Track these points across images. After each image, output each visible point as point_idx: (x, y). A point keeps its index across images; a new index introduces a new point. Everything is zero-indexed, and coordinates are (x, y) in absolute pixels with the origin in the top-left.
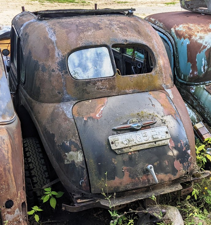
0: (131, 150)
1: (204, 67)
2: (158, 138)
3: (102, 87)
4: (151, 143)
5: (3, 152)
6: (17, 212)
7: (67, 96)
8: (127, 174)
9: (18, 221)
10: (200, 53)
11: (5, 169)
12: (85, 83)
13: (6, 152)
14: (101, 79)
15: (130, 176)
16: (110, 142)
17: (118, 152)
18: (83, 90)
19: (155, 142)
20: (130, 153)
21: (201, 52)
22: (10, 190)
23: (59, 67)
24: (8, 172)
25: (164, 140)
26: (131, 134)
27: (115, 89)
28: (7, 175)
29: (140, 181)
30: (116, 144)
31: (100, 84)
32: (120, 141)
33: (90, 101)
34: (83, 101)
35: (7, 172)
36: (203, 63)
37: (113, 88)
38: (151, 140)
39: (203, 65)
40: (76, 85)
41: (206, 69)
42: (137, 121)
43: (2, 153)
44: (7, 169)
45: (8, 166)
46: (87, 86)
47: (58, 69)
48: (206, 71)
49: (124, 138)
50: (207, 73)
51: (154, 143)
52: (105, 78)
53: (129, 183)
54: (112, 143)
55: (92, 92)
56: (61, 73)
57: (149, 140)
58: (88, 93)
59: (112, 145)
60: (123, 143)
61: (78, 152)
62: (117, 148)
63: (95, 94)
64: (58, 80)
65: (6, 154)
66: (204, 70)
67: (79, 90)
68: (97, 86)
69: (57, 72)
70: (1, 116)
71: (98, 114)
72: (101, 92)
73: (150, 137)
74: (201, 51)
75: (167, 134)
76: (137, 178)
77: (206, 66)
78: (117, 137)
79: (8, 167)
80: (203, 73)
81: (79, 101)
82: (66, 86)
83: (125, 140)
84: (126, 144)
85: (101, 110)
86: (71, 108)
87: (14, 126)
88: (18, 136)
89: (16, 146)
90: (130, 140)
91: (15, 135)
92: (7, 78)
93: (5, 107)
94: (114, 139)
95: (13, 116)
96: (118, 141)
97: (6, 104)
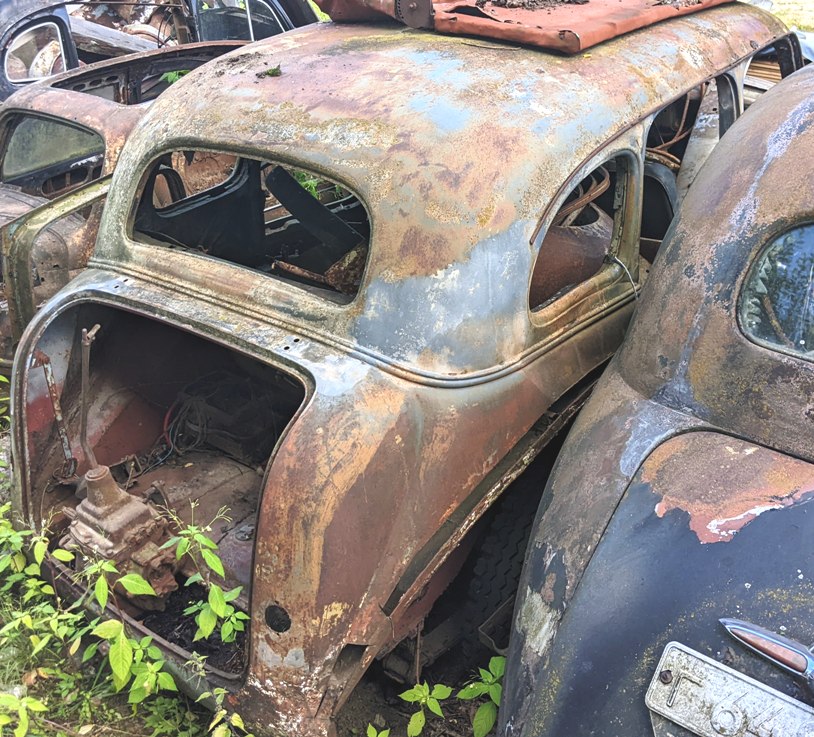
5: (318, 459)
6: (297, 658)
7: (680, 387)
9: (293, 683)
11: (293, 510)
12: (770, 369)
13: (328, 464)
16: (661, 667)
18: (751, 391)
22: (290, 579)
23: (713, 264)
24: (300, 525)
26: (778, 704)
28: (294, 532)
30: (678, 696)
32: (706, 695)
33: (750, 450)
34: (725, 433)
35: (298, 524)
40: (731, 359)
43: (311, 461)
44: (302, 515)
45: (310, 506)
47: (706, 270)
49: (732, 699)
54: (665, 678)
55: (783, 419)
56: (709, 289)
58: (762, 414)
59: (655, 684)
60: (709, 714)
61: (550, 616)
62: (668, 713)
63: (791, 433)
64: (683, 313)
65: (325, 470)
67: (732, 383)
69: (697, 282)
70: (420, 352)
71: (722, 522)
78: (701, 668)
79: (309, 510)
81: (708, 425)
82: (695, 346)
83: (728, 704)
84: (722, 729)
85: (752, 511)
86: (658, 439)
87: (450, 402)
88: (454, 436)
89: (423, 465)
90: (751, 727)
91: (439, 431)
92: (531, 244)
93: (450, 330)
94: (684, 668)
95: (473, 370)
96: (694, 689)
97: (457, 322)
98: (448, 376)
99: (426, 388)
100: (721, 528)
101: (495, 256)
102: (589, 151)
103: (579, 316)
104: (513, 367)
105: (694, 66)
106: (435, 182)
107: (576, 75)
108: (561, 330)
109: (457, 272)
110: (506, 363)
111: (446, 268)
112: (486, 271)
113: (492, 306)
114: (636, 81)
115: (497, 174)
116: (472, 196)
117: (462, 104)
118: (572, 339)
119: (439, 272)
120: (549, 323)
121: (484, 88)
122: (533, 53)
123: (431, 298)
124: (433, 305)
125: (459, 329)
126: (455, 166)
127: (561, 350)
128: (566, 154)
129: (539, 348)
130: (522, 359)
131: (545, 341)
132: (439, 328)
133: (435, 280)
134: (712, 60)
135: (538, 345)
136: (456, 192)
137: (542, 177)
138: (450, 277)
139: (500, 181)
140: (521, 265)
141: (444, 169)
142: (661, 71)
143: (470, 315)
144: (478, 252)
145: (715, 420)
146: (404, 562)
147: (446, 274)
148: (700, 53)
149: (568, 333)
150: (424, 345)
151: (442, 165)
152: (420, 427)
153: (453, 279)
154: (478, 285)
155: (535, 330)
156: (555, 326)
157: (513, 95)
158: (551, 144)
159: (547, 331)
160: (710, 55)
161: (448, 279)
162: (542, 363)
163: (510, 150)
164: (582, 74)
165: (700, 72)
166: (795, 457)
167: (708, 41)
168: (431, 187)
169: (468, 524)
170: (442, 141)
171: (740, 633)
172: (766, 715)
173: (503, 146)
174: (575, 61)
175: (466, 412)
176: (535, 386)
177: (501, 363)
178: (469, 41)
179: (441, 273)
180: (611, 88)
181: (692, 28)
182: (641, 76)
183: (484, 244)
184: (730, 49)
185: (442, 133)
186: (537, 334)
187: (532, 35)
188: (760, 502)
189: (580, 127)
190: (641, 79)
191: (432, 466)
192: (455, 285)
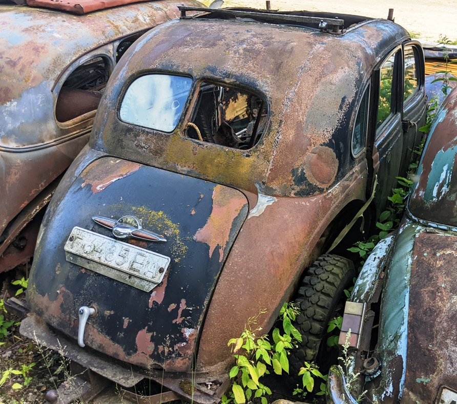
0: (87, 266)
1: (441, 186)
2: (138, 271)
3: (143, 145)
4: (122, 274)
7: (100, 142)
8: (61, 299)
10: (445, 150)
12: (125, 130)
14: (149, 130)
15: (62, 305)
16: (71, 236)
17: (69, 258)
18: (120, 139)
19: (131, 276)
20: (83, 271)
21: (449, 149)
25: (148, 281)
26: (105, 240)
27: (161, 156)
29: (70, 324)
30: (75, 244)
31: (143, 138)
32: (83, 242)
33: (118, 161)
36: (443, 176)
37: (158, 153)
38: (125, 267)
39: (441, 182)
40: (114, 128)
41: (443, 193)
42: (133, 223)
46: (125, 135)
48: (442, 198)
49: (91, 241)
50: (443, 202)
51: (128, 276)
52: (155, 131)
53: (55, 316)
54: (71, 239)
55: (129, 148)
57: (122, 266)
58: (123, 147)
59: (68, 242)
60: (84, 248)
62: (71, 250)
63: (131, 153)
64: (102, 114)
66: (439, 193)
67: (115, 137)
68: (138, 141)
70: (2, 138)
71: (102, 186)
72: (139, 153)
73: (129, 262)
74: (450, 146)
75: (159, 274)
76: (68, 316)
77: (445, 186)
78: (83, 233)
80: (434, 199)
81: (108, 154)
82: (105, 125)
83: (90, 243)
84: (87, 252)
85: (112, 181)
86: (90, 162)
87: (18, 158)
88: (21, 172)
89: (7, 185)
90: (96, 249)
91: (13, 171)
92: (52, 91)
93: (14, 128)
94: (78, 235)
95: (28, 145)
96: (80, 241)
97: (18, 124)
98: (15, 147)
99: (6, 153)
100: (101, 188)
101: (34, 96)
102: (80, 53)
103: (88, 126)
104: (50, 144)
105: (144, 22)
106: (5, 65)
107: (80, 23)
108: (78, 131)
109: (16, 103)
110: (46, 143)
111: (11, 101)
112: (30, 102)
113: (34, 118)
114: (109, 26)
115: (33, 62)
116: (21, 71)
117: (23, 33)
118: (85, 135)
119: (8, 103)
120: (70, 127)
121: (35, 27)
122: (65, 14)
123: (5, 114)
124: (6, 118)
125: (19, 128)
126: (14, 58)
127: (79, 139)
128: (68, 54)
129: (65, 138)
130: (54, 141)
131: (68, 135)
132: (10, 126)
133: (6, 107)
134: (156, 20)
135: (65, 136)
136: (14, 69)
137: (55, 62)
138: (13, 105)
139: (34, 64)
140: (47, 100)
141: (9, 59)
142: (124, 23)
143: (23, 121)
144: (25, 94)
145: (110, 152)
146: (4, 226)
147: (11, 104)
148: (149, 16)
149: (82, 132)
150: (4, 134)
151: (9, 58)
152: (4, 169)
153: (14, 106)
154: (26, 108)
155: (61, 129)
156: (74, 129)
157: (47, 30)
158: (60, 50)
159: (68, 131)
160: (154, 18)
161: (12, 106)
162: (67, 144)
163: (40, 52)
164: (82, 22)
165: (147, 24)
166: (132, 161)
167: (155, 12)
168: (3, 67)
169: (35, 212)
170: (10, 48)
171: (98, 220)
172: (101, 244)
173: (37, 50)
174: (82, 18)
175: (26, 163)
176: (63, 154)
177: (43, 142)
178: (41, 10)
179: (8, 104)
180: (95, 28)
181: (149, 7)
182: (112, 24)
183: (28, 91)
184: (167, 16)
185: (11, 45)
186: (63, 132)
187: (64, 6)
188: (115, 177)
189: (76, 44)
190: (112, 26)
191: (12, 185)
192: (15, 108)
